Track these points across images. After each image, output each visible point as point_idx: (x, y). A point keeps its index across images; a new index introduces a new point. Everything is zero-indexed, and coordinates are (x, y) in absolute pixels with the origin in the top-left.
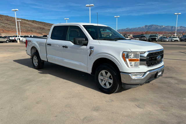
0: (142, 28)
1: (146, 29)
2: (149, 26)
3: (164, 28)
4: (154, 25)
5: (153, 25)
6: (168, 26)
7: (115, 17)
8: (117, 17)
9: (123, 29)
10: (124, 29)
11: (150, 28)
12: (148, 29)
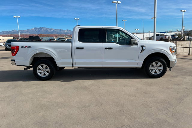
0: (32, 30)
1: (36, 31)
2: (39, 29)
3: (53, 31)
4: (44, 28)
5: (42, 28)
6: (57, 29)
7: (14, 16)
8: (17, 17)
9: (8, 31)
10: (10, 31)
11: (40, 31)
12: (39, 31)
